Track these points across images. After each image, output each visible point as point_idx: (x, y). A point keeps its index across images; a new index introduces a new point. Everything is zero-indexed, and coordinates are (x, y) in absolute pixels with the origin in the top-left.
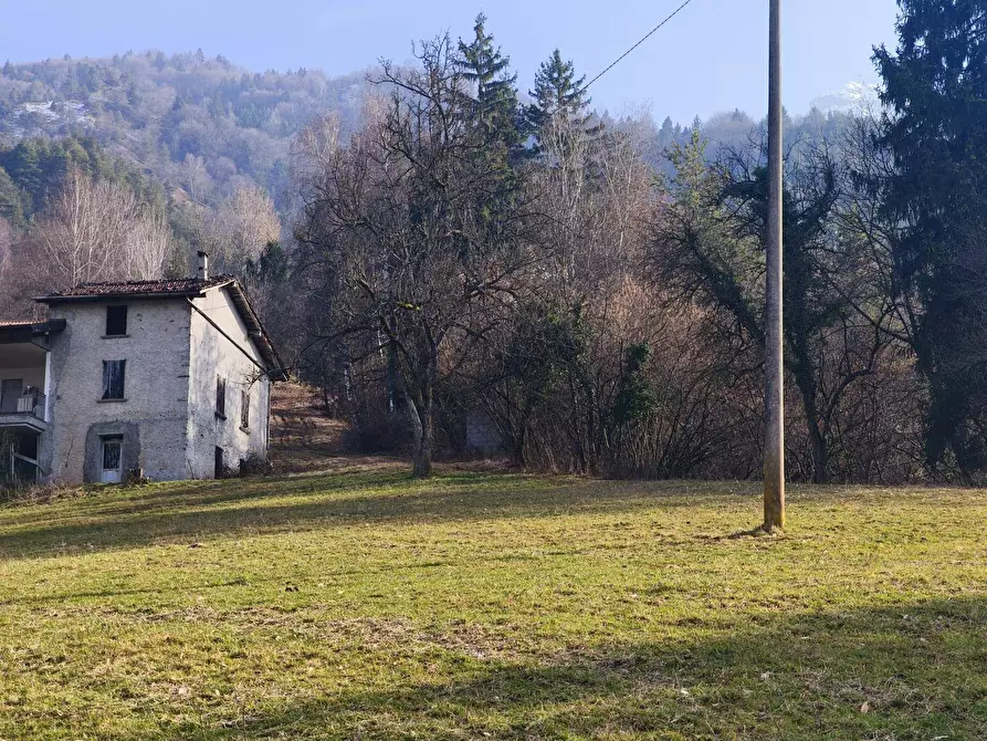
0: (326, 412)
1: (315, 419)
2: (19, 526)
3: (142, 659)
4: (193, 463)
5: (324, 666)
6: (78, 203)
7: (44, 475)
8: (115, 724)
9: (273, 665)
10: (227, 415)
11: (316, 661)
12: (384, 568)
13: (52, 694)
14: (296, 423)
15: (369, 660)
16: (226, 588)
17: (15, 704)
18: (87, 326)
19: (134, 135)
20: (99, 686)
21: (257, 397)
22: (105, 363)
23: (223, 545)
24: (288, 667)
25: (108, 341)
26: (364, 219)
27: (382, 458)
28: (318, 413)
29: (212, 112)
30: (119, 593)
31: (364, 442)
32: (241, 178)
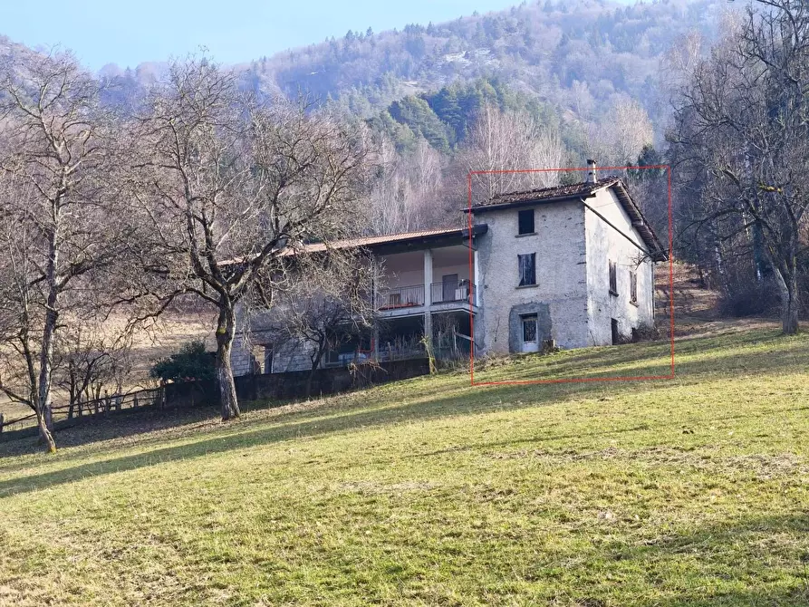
0: (702, 285)
1: (692, 291)
2: (464, 389)
3: (572, 491)
4: (594, 333)
5: (724, 494)
6: (491, 130)
7: (479, 349)
8: (558, 543)
9: (680, 495)
10: (619, 292)
11: (715, 491)
12: (765, 412)
13: (506, 519)
14: (676, 295)
15: (763, 489)
16: (631, 432)
17: (479, 528)
18: (504, 228)
19: (530, 71)
20: (543, 512)
21: (643, 277)
22: (519, 257)
23: (626, 398)
24: (694, 496)
25: (520, 239)
26: (727, 118)
27: (753, 321)
28: (695, 285)
29: (593, 43)
30: (547, 439)
31: (735, 308)
32: (618, 95)
